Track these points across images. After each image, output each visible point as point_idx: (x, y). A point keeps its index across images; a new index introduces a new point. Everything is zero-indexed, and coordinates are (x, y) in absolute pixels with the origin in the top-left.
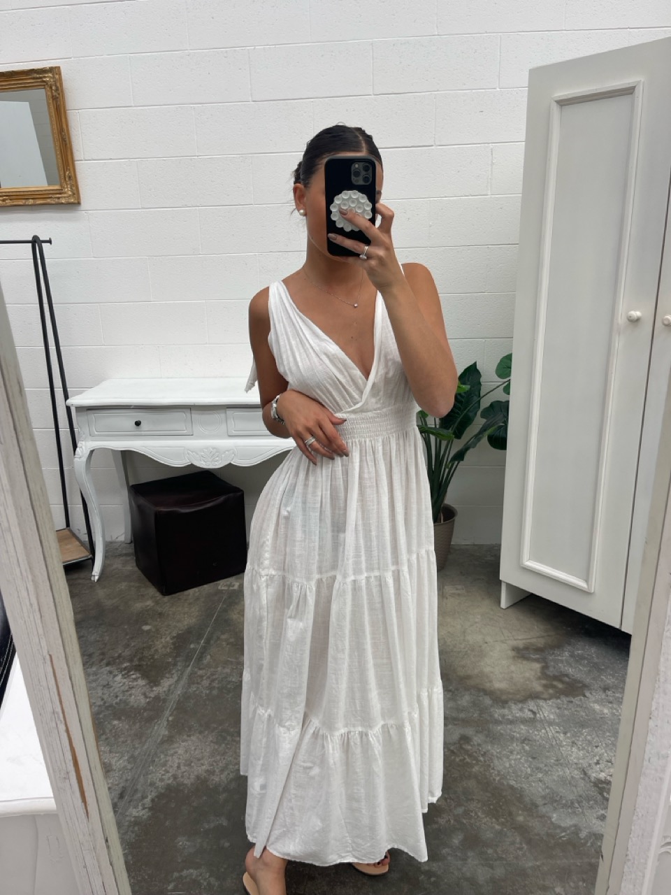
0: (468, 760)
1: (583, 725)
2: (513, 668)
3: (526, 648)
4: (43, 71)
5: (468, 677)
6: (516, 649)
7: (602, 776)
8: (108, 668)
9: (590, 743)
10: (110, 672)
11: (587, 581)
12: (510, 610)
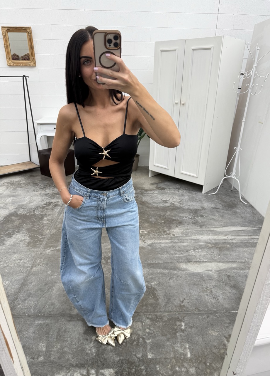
0: (138, 198)
1: (163, 194)
2: (150, 186)
3: (154, 183)
4: (26, 28)
5: (140, 188)
6: (151, 183)
7: (165, 200)
8: (52, 188)
9: (164, 196)
10: (53, 188)
11: (167, 166)
12: (152, 177)
